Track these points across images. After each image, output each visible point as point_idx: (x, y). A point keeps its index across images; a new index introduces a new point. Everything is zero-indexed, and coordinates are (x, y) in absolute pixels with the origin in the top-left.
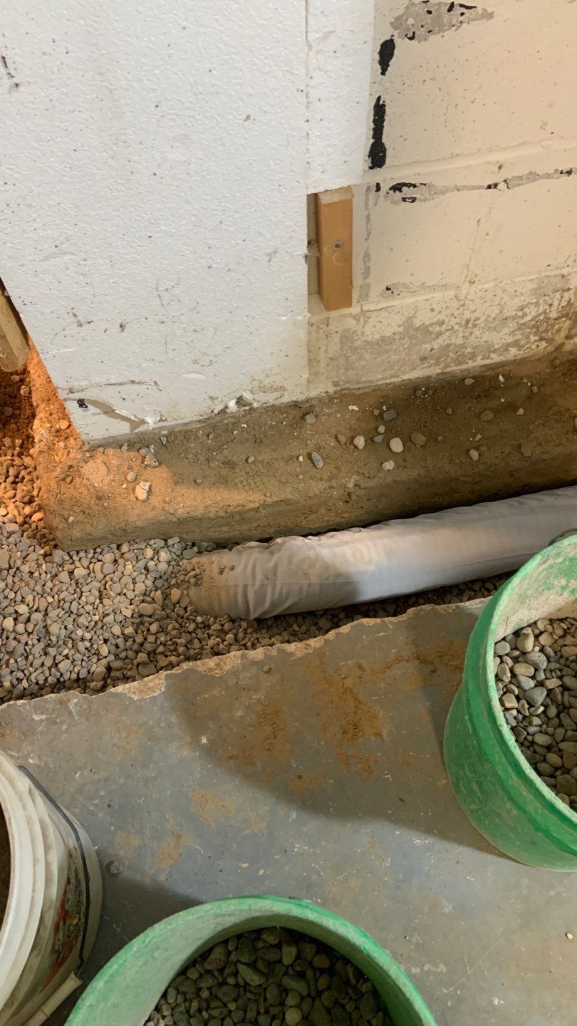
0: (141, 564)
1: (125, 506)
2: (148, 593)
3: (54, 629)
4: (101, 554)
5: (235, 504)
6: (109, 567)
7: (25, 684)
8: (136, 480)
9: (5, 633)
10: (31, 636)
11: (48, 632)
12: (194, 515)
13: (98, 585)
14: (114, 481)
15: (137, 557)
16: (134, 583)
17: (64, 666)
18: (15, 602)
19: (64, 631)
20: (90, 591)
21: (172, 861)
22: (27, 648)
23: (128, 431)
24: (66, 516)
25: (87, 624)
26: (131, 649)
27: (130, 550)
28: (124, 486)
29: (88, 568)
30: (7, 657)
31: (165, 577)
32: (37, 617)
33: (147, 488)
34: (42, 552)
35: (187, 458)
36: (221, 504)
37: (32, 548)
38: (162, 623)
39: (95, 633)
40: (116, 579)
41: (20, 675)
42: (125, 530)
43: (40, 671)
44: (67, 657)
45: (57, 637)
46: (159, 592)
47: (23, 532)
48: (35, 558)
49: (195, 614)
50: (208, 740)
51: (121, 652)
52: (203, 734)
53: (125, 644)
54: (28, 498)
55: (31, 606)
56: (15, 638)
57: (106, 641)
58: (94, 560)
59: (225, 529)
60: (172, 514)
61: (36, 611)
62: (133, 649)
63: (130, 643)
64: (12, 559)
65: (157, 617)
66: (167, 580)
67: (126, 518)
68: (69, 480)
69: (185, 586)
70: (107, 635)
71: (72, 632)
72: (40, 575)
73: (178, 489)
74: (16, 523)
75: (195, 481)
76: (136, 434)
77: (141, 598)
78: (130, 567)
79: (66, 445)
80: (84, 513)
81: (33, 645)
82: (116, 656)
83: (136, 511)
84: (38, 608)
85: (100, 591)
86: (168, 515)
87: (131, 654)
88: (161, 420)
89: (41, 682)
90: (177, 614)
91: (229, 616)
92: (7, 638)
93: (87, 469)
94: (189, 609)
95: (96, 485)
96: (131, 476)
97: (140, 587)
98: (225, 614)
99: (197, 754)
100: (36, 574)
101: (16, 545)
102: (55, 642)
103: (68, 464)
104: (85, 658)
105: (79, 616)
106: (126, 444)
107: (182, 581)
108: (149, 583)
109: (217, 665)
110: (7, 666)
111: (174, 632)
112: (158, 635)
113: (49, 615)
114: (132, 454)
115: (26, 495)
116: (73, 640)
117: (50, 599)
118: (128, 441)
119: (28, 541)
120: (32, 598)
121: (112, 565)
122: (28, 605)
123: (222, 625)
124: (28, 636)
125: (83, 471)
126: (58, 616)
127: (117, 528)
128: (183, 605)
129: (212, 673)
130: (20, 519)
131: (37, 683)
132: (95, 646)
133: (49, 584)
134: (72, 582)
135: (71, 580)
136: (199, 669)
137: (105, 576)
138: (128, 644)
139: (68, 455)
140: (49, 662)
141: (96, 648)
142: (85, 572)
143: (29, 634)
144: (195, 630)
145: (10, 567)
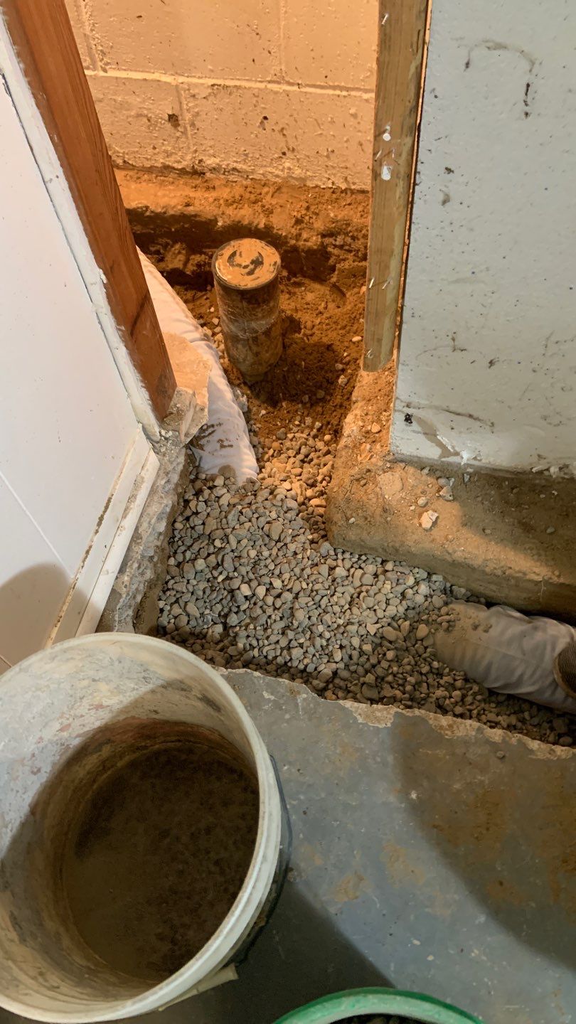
0: (400, 589)
1: (406, 528)
2: (396, 618)
3: (301, 615)
4: (364, 562)
5: (517, 569)
6: (368, 579)
7: (256, 652)
8: (425, 506)
9: (255, 598)
10: (276, 611)
11: (292, 615)
12: (471, 563)
13: (352, 591)
14: (404, 499)
15: (398, 580)
16: (388, 604)
17: (297, 653)
18: (273, 574)
19: (307, 620)
20: (343, 594)
21: (346, 899)
22: (268, 620)
23: (436, 457)
24: (348, 515)
25: (330, 624)
26: (363, 666)
27: (393, 570)
28: (412, 508)
29: (348, 570)
30: (248, 621)
31: (417, 610)
32: (288, 596)
33: (434, 518)
34: (310, 537)
35: (483, 503)
36: (503, 564)
37: (303, 530)
38: (399, 653)
39: (335, 635)
40: (372, 593)
41: (254, 643)
42: (397, 550)
43: (273, 647)
44: (301, 645)
45: (299, 623)
46: (407, 623)
47: (300, 512)
48: (303, 541)
49: (433, 657)
50: (417, 797)
51: (353, 665)
52: (414, 789)
53: (358, 659)
54: (312, 480)
55: (286, 583)
56: (261, 607)
57: (341, 647)
58: (355, 566)
59: (493, 587)
60: (449, 553)
61: (288, 590)
62: (365, 666)
63: (363, 659)
64: (283, 534)
65: (397, 645)
66: (419, 614)
67: (403, 539)
68: (363, 482)
69: (435, 626)
70: (345, 642)
71: (313, 625)
72: (303, 558)
73: (464, 531)
74: (296, 500)
75: (484, 530)
76: (442, 462)
77: (389, 620)
78: (389, 587)
79: (371, 449)
80: (366, 519)
81: (275, 621)
82: (347, 666)
83: (415, 537)
84: (292, 588)
85: (352, 597)
86: (445, 553)
87: (361, 670)
88: (475, 459)
89: (270, 657)
90: (416, 651)
91: (465, 674)
92: (255, 604)
93: (384, 479)
94: (428, 650)
95: (387, 497)
96: (422, 501)
97: (392, 610)
98: (464, 671)
99: (403, 805)
100: (300, 556)
101: (290, 522)
102: (295, 627)
103: (368, 467)
104: (317, 654)
105: (325, 612)
106: (428, 468)
107: (433, 620)
108: (401, 609)
109: (450, 726)
110: (246, 629)
111: (408, 668)
112: (392, 664)
113: (299, 600)
114: (431, 480)
115: (312, 478)
116: (312, 632)
117: (304, 586)
118: (432, 466)
119: (301, 522)
120: (288, 577)
121: (372, 578)
122: (283, 582)
123: (455, 680)
124: (274, 610)
125: (379, 478)
126: (306, 604)
127: (390, 545)
128: (425, 643)
129: (442, 732)
130: (300, 499)
131: (266, 657)
132: (331, 648)
133: (308, 571)
134: (330, 577)
135: (329, 575)
136: (431, 722)
137: (362, 585)
138: (361, 659)
139: (369, 459)
140: (284, 643)
141: (330, 650)
142: (345, 573)
143: (275, 609)
144: (428, 673)
145: (279, 541)
